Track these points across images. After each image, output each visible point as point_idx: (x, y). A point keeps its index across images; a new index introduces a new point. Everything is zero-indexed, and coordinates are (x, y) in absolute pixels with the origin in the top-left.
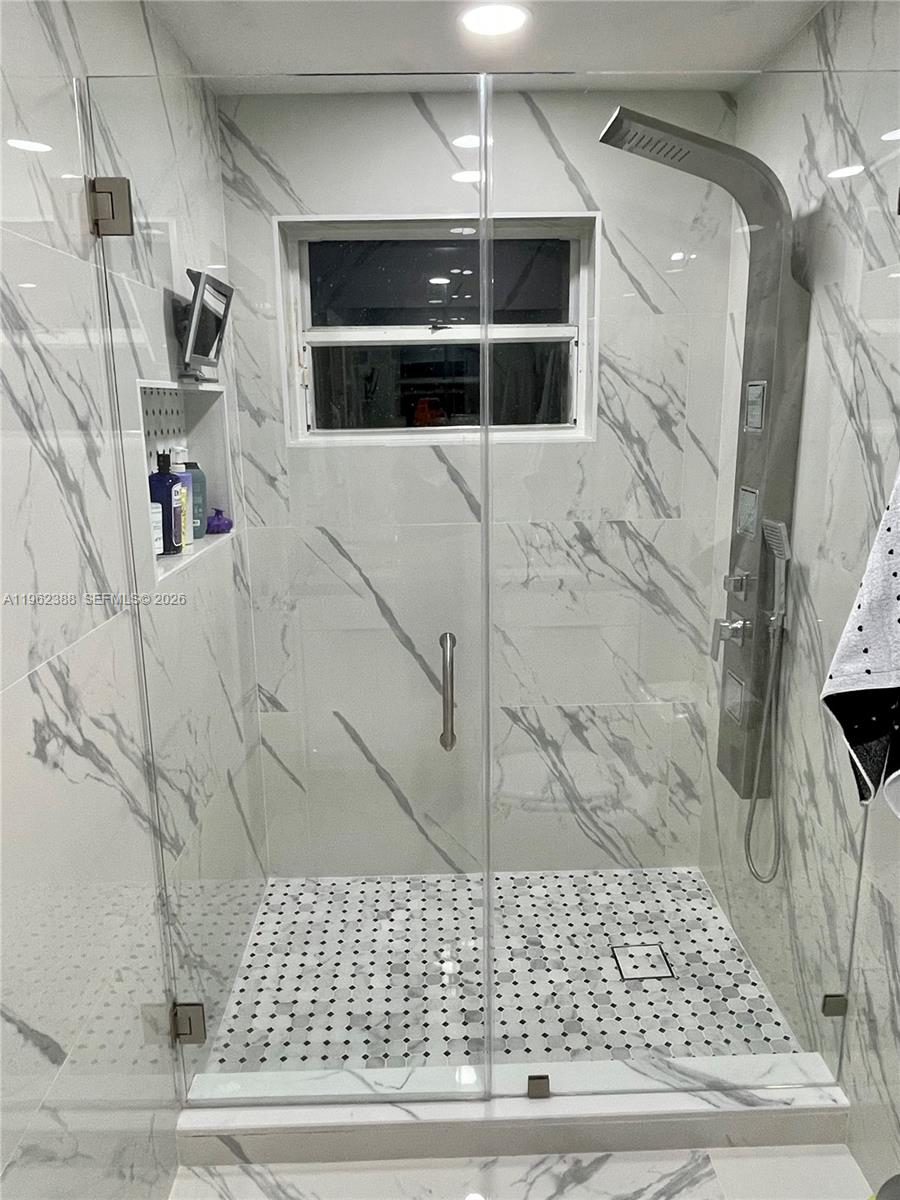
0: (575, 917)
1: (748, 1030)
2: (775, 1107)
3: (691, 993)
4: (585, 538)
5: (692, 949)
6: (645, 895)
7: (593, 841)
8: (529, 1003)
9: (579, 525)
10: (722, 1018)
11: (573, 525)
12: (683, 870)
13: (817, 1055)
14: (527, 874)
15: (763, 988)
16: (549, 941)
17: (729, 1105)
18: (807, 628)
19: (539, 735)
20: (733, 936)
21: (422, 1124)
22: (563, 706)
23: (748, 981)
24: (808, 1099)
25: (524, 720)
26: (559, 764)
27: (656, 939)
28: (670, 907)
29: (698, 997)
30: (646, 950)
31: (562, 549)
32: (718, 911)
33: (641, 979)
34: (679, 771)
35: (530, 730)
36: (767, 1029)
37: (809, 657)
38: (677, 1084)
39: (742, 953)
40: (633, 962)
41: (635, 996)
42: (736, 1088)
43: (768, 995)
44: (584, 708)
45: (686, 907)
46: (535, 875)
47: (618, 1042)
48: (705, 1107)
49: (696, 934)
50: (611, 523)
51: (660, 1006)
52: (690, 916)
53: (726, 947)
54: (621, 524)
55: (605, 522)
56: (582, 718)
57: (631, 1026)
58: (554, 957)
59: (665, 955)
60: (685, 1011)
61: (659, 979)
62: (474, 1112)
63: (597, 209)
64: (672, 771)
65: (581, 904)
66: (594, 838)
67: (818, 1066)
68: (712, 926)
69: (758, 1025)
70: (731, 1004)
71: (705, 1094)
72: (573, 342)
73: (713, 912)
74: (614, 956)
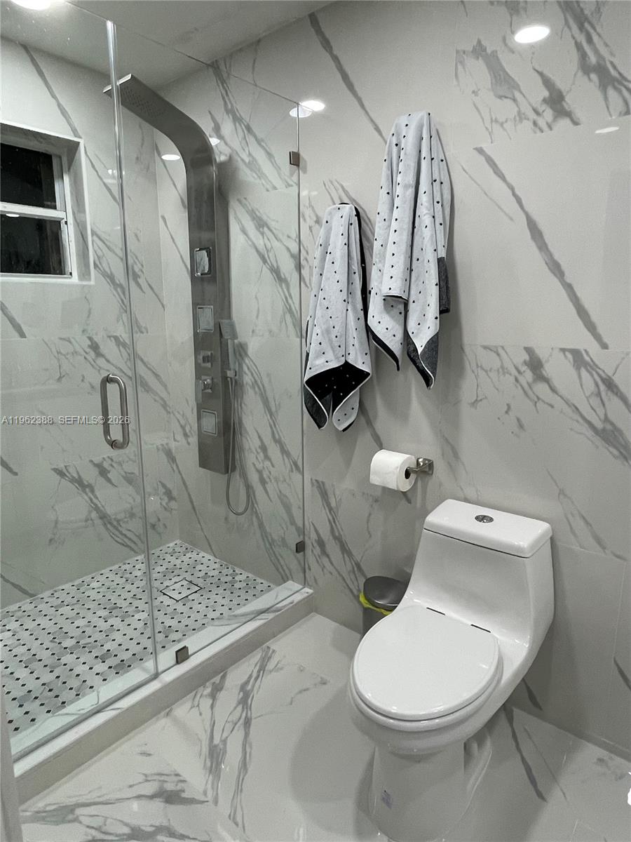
0: (128, 587)
1: (251, 592)
2: (288, 607)
3: (215, 591)
4: (95, 347)
5: (201, 574)
6: (161, 562)
7: (120, 543)
8: (136, 634)
9: (90, 339)
10: (237, 593)
11: (86, 339)
12: (171, 545)
13: (290, 582)
14: (81, 580)
15: (245, 575)
16: (120, 603)
17: (271, 616)
18: (249, 374)
19: (79, 483)
20: (218, 560)
21: (127, 709)
22: (93, 459)
23: (237, 574)
24: (297, 598)
25: (67, 474)
26: (94, 499)
27: (181, 578)
28: (177, 562)
29: (220, 591)
30: (180, 584)
31: (81, 355)
32: (202, 554)
33: (187, 597)
34: (164, 486)
35: (73, 480)
36: (259, 588)
37: (253, 387)
38: (244, 621)
39: (226, 565)
40: (177, 592)
41: (189, 604)
42: (269, 609)
43: (250, 575)
44: (107, 459)
45: (186, 559)
46: (87, 579)
47: (197, 625)
48: (262, 622)
49: (199, 567)
50: (109, 337)
51: (205, 602)
52: (191, 562)
53: (217, 566)
54: (116, 338)
55: (105, 336)
56: (106, 465)
57: (199, 617)
58: (131, 609)
59: (191, 582)
60: (219, 598)
61: (196, 592)
62: (154, 686)
63: (80, 137)
64: (160, 487)
65: (127, 580)
66: (121, 541)
67: (292, 585)
68: (204, 561)
69: (254, 588)
70: (237, 585)
71: (259, 617)
72: (63, 222)
73: (201, 555)
74: (164, 594)
